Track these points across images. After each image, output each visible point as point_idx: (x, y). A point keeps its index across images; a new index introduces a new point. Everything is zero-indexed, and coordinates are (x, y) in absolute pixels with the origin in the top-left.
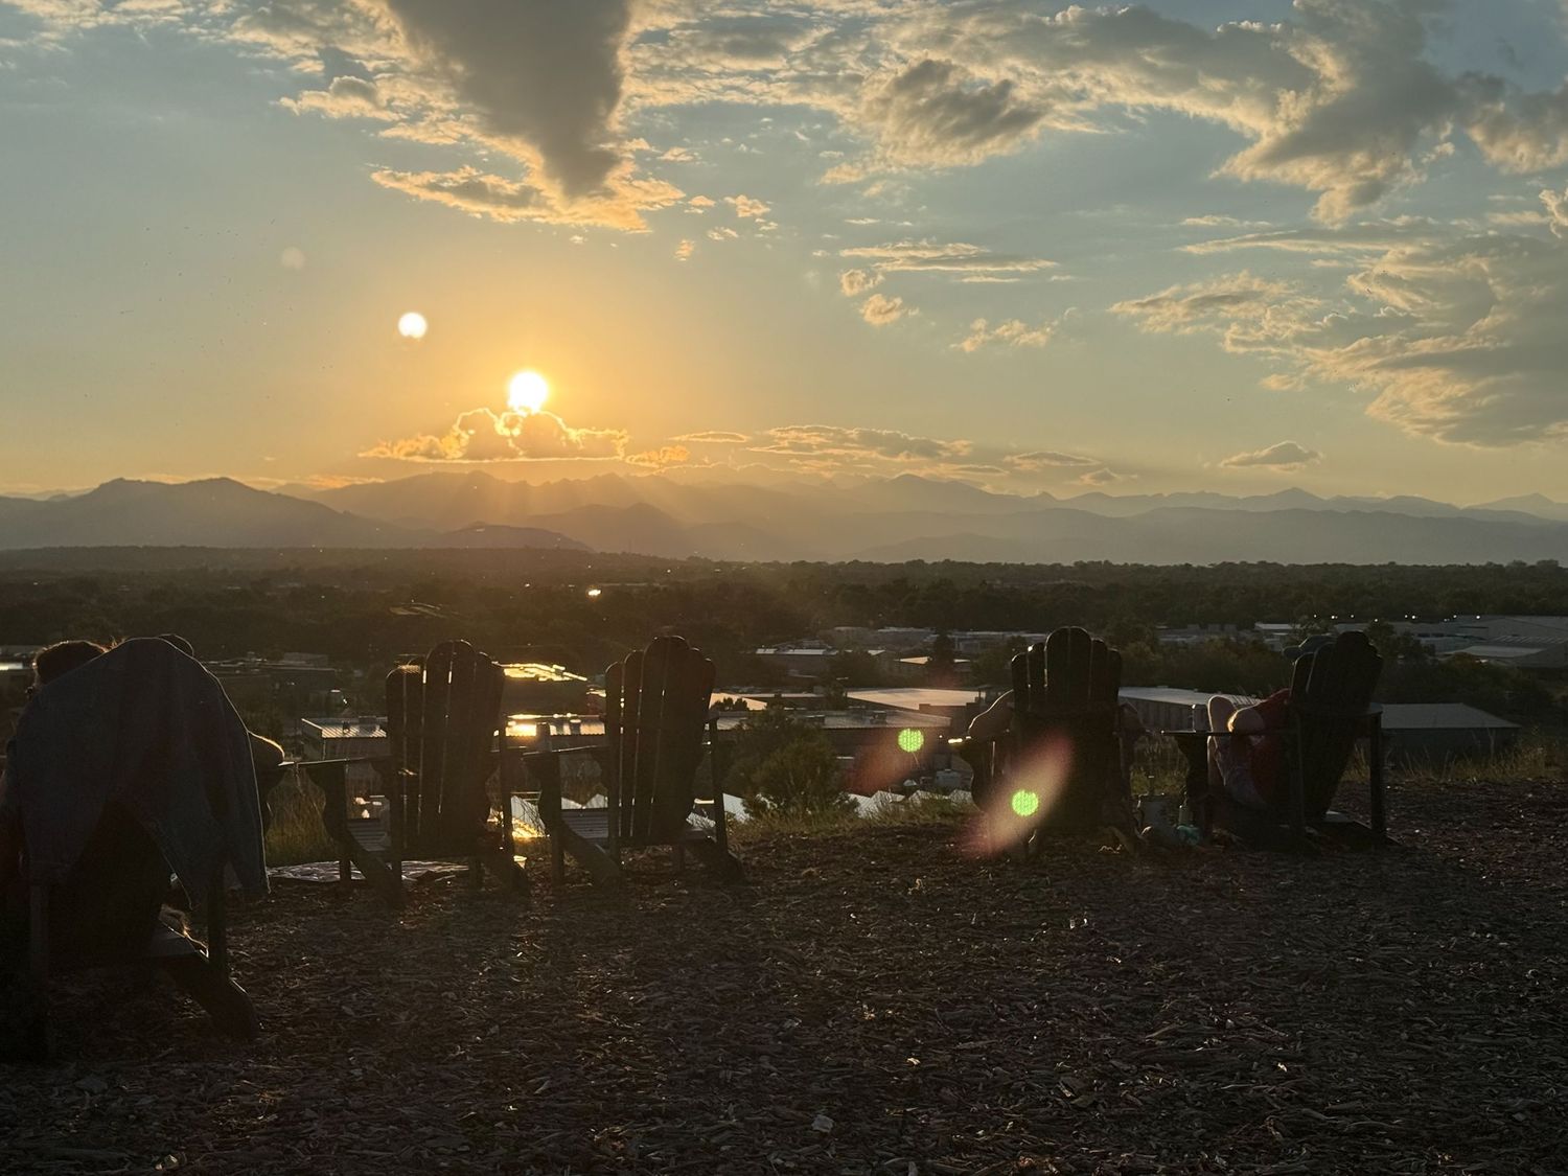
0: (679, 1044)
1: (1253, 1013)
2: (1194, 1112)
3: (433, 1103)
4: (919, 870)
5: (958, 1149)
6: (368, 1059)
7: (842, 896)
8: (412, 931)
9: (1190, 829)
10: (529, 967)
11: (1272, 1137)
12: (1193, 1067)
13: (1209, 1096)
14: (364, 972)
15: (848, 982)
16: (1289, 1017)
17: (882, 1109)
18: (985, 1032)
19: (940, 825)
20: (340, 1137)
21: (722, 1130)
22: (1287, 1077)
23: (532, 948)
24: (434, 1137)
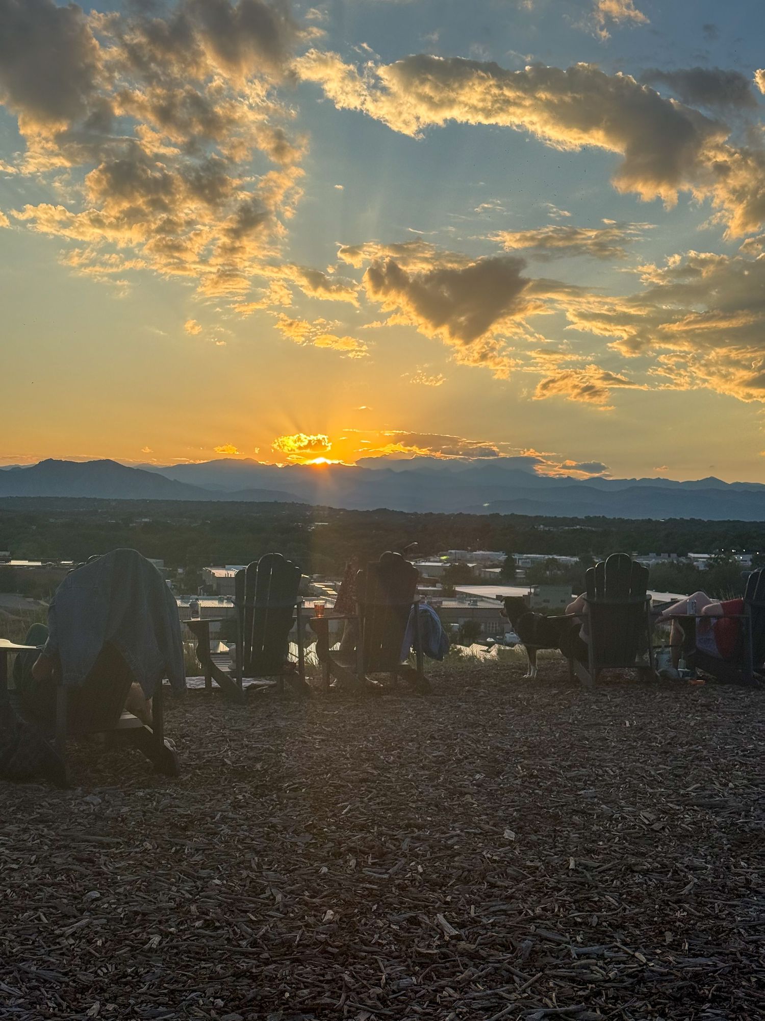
0: (418, 786)
2: (721, 835)
6: (244, 790)
12: (716, 809)
13: (728, 826)
15: (507, 753)
17: (540, 827)
18: (590, 785)
21: (452, 837)
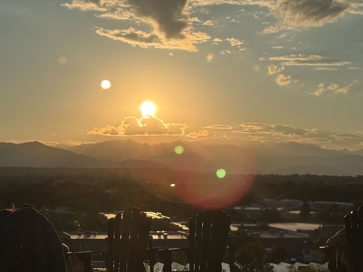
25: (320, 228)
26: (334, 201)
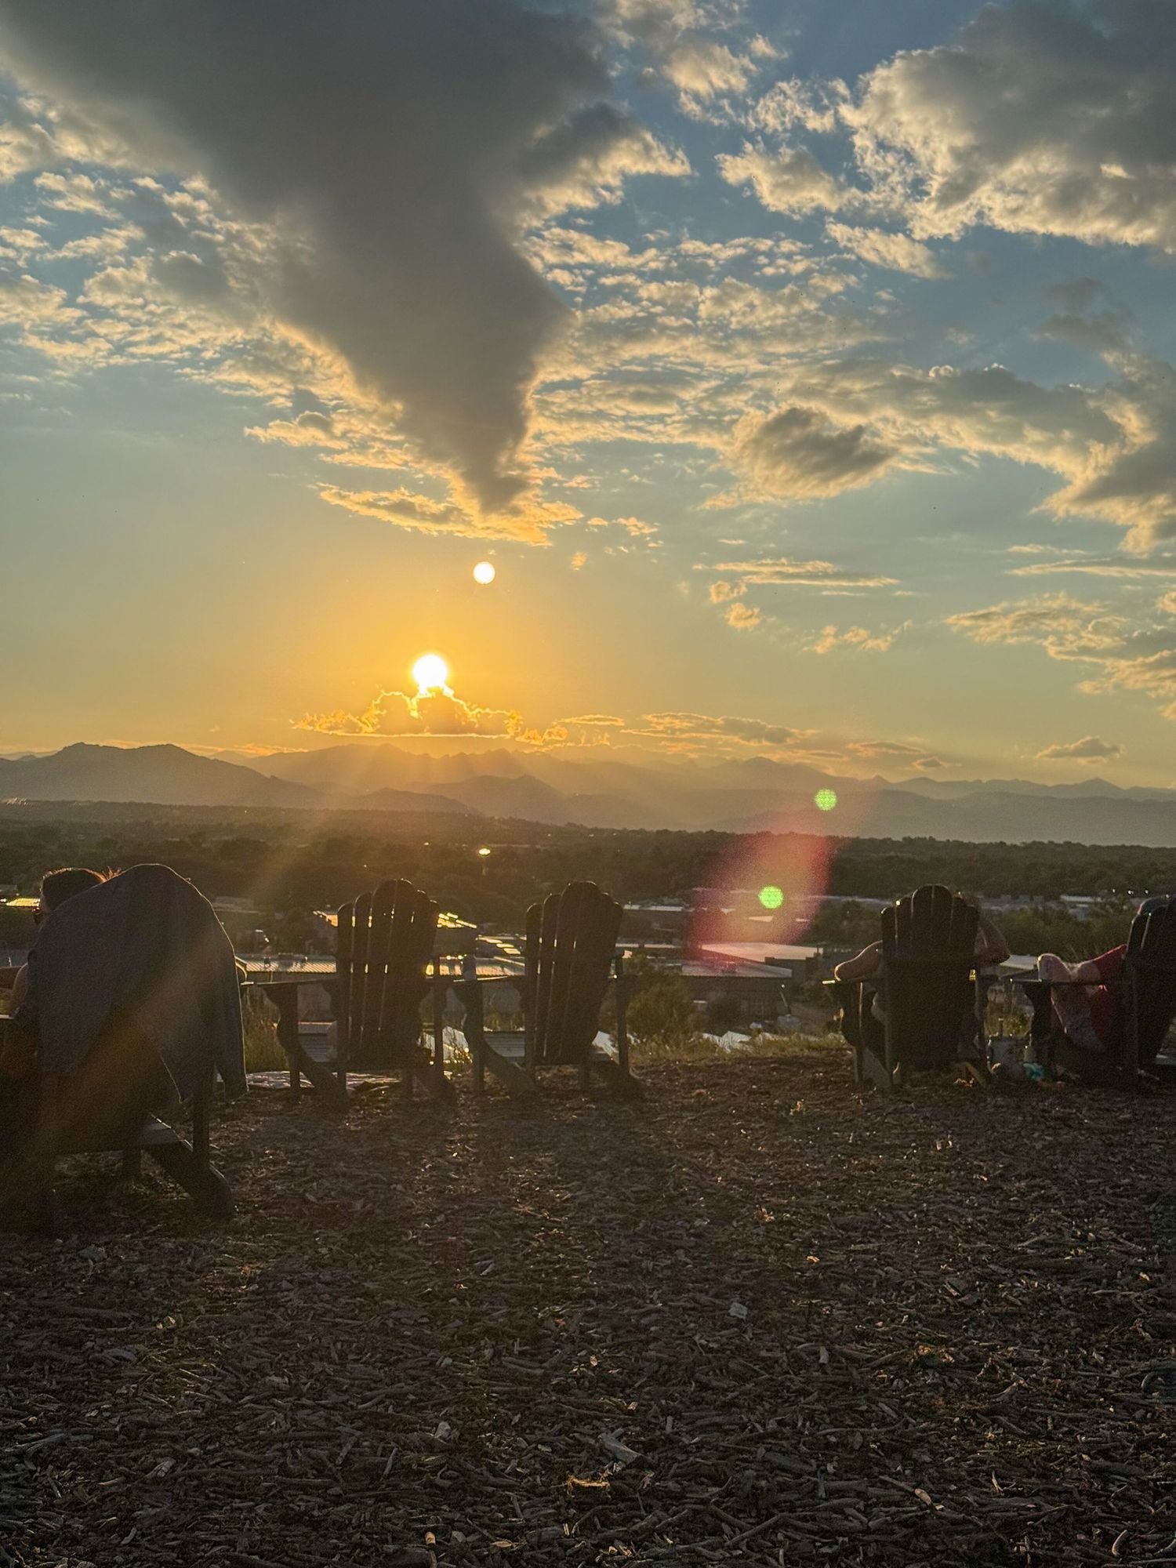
0: (603, 1237)
1: (1111, 1228)
2: (1069, 1312)
3: (393, 1280)
4: (794, 1094)
5: (861, 1337)
6: (331, 1240)
7: (731, 1114)
8: (356, 1132)
9: (1034, 1067)
10: (465, 1166)
11: (1143, 1338)
12: (1063, 1273)
13: (1080, 1299)
14: (322, 1166)
15: (747, 1188)
16: (1144, 1232)
17: (788, 1300)
18: (873, 1236)
19: (808, 1057)
20: (315, 1306)
21: (649, 1313)
22: (1151, 1286)
23: (464, 1149)
24: (397, 1309)
25: (817, 955)
26: (851, 895)
